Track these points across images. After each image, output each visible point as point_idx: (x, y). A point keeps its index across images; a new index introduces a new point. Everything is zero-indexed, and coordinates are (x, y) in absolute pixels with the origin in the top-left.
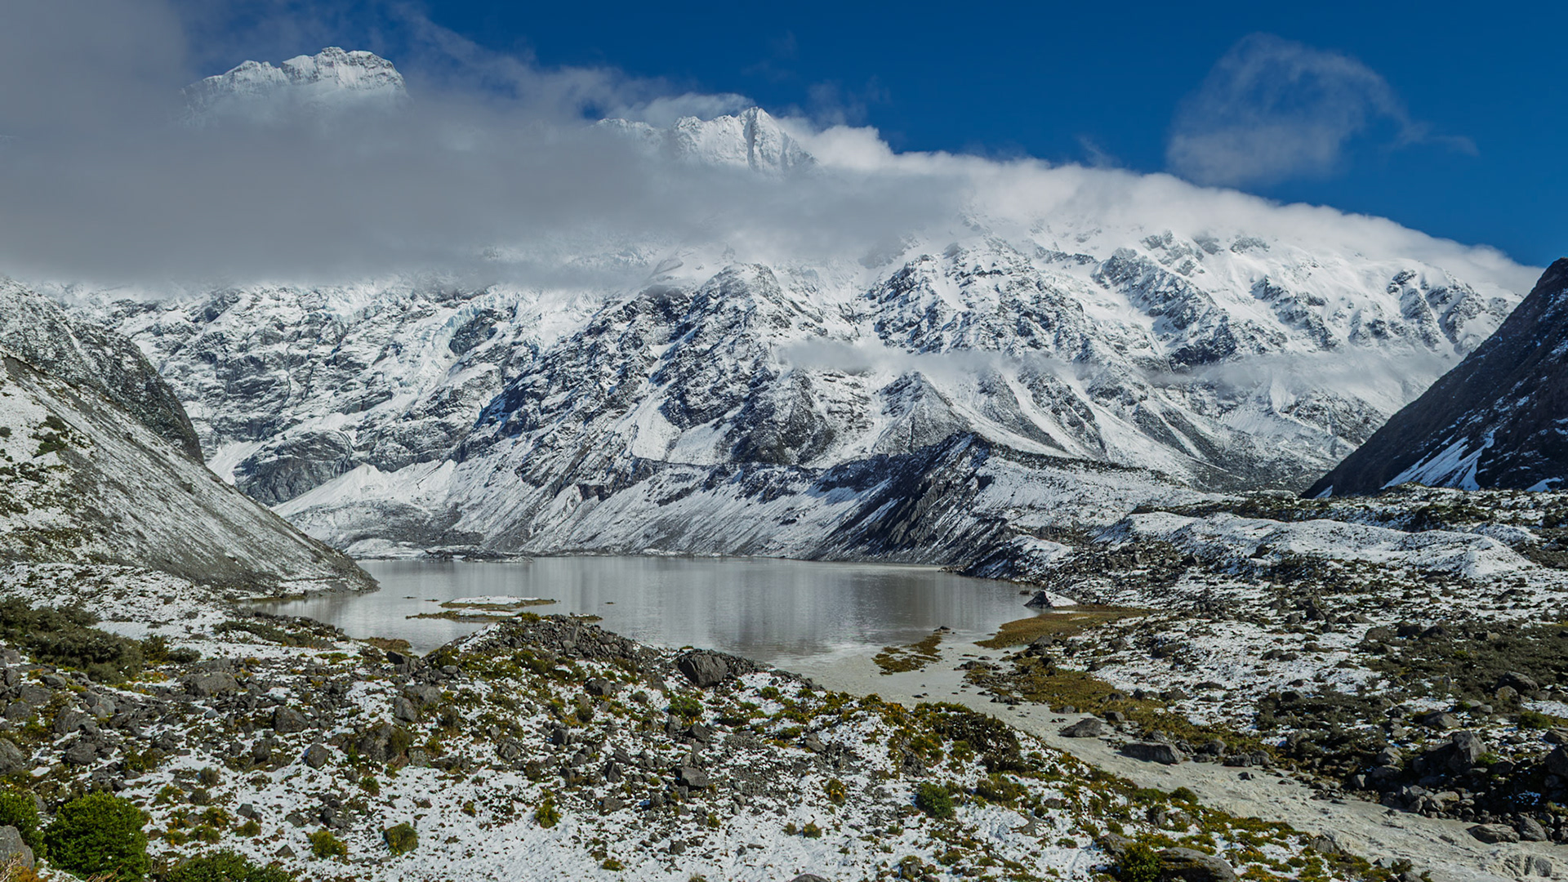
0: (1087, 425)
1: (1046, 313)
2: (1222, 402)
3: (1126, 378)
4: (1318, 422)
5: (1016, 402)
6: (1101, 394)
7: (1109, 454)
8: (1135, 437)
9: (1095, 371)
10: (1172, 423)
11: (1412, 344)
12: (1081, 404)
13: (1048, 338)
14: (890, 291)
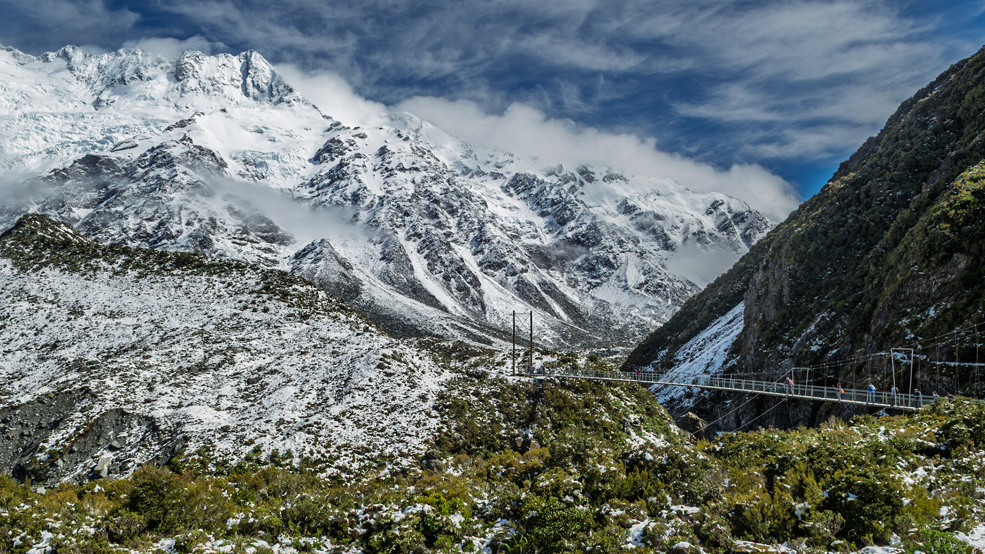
0: (473, 291)
1: (452, 202)
2: (590, 280)
3: (511, 255)
4: (660, 296)
5: (412, 268)
6: (489, 267)
7: (488, 315)
8: (513, 302)
9: (486, 248)
10: (546, 292)
11: (724, 248)
12: (470, 272)
13: (453, 222)
14: (327, 181)
